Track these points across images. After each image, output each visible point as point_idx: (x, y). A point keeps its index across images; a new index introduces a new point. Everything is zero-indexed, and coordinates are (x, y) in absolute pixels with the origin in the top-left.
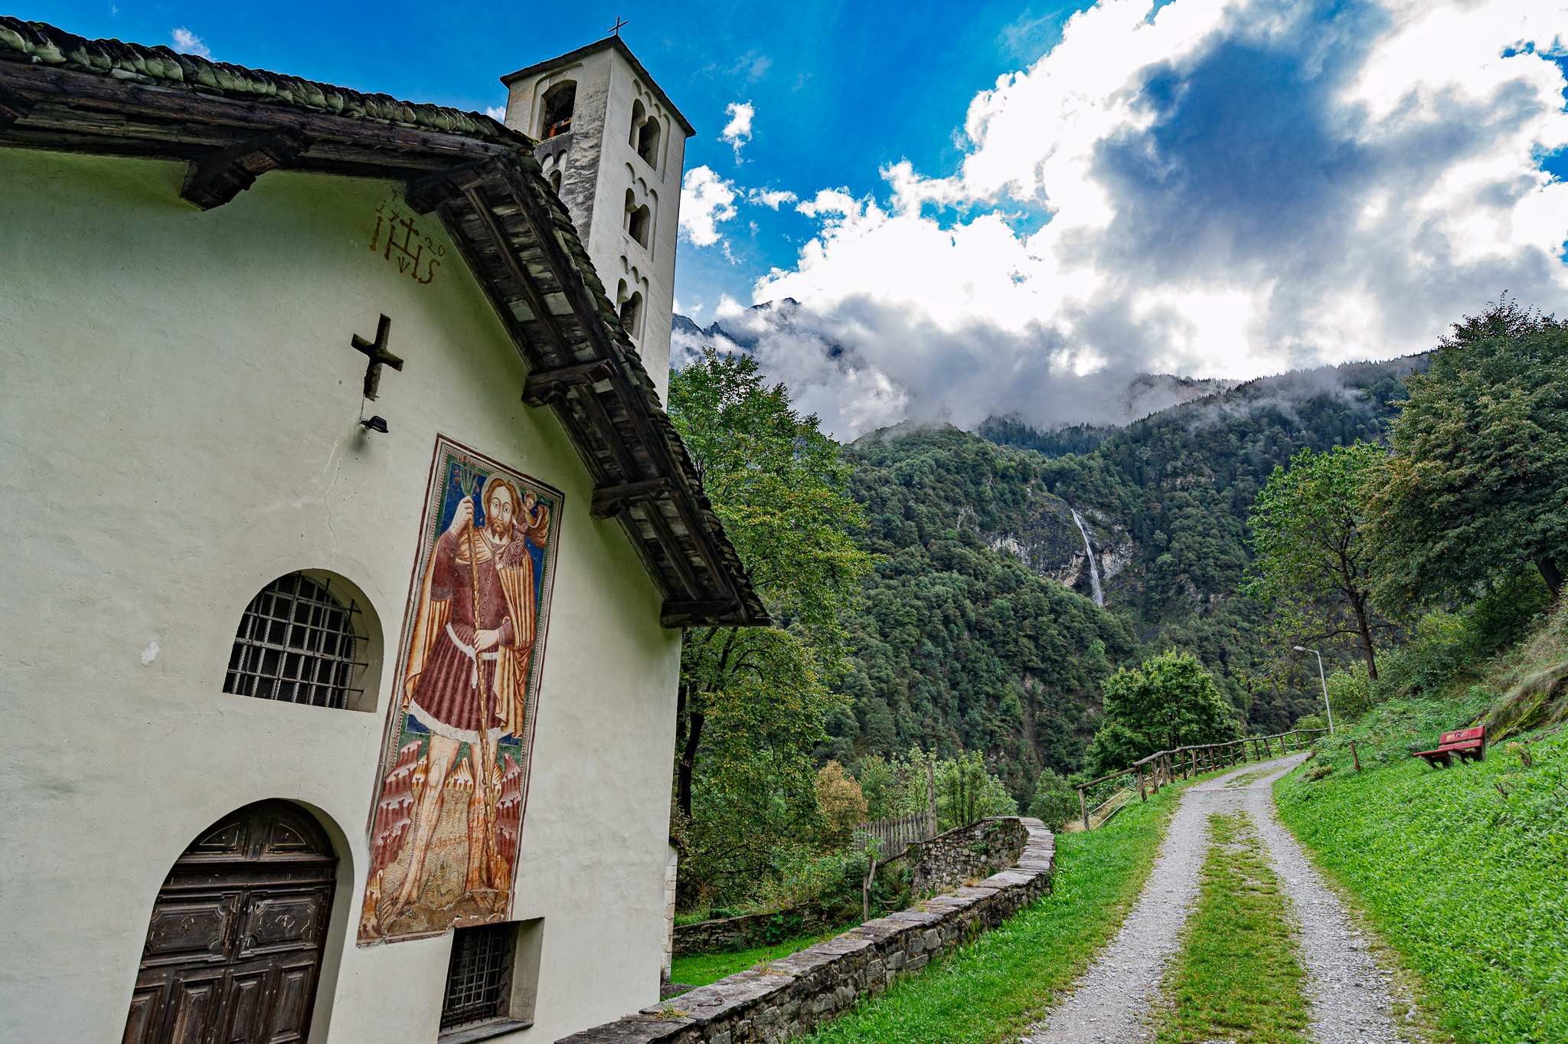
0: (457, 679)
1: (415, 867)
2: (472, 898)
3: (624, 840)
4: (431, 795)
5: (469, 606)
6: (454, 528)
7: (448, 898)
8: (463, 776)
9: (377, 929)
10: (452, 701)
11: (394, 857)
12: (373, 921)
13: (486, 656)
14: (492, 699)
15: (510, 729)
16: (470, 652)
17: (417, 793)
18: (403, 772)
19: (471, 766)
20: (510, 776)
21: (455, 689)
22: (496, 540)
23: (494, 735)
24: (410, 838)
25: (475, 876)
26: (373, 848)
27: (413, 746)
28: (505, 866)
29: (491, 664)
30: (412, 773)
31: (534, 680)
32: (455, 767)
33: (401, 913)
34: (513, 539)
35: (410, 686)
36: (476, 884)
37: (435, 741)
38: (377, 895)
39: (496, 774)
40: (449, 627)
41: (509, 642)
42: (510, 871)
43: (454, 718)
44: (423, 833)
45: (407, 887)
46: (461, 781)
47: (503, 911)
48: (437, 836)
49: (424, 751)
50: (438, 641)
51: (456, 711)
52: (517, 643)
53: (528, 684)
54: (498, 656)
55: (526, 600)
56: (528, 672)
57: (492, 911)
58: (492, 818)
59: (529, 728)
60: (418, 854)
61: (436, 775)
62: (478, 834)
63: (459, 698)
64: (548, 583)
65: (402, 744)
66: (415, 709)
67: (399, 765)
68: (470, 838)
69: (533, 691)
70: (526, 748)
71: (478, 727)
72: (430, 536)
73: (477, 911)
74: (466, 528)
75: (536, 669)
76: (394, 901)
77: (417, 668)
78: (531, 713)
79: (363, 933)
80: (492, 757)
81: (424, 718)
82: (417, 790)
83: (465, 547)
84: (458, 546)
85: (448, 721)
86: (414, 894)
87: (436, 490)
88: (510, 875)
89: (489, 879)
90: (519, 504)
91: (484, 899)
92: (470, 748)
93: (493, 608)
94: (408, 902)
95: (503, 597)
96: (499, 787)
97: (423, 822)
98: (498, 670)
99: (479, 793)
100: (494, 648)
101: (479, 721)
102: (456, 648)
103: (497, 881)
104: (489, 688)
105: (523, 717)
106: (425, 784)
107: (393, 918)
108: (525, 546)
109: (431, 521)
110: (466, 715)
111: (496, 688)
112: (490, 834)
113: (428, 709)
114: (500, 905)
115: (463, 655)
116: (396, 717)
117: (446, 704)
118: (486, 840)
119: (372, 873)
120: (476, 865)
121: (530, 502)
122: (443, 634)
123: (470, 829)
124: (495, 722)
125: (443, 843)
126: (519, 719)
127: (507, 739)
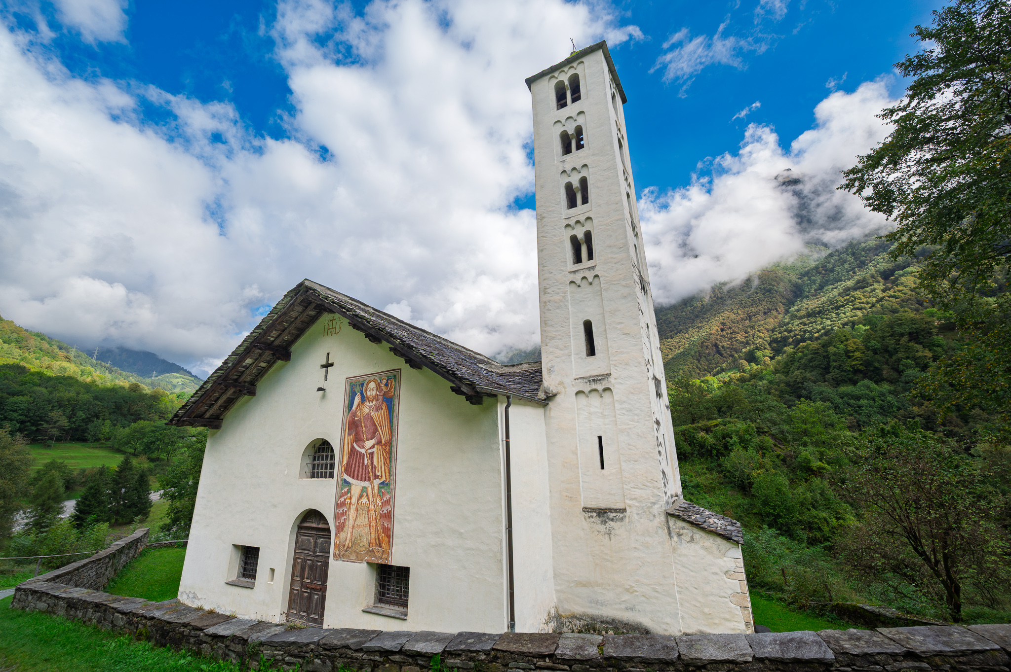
0: (359, 463)
1: (349, 534)
4: (353, 508)
5: (361, 434)
6: (354, 408)
7: (363, 549)
10: (358, 471)
11: (342, 530)
13: (370, 451)
14: (374, 468)
15: (384, 479)
16: (363, 451)
17: (348, 507)
18: (342, 499)
19: (367, 496)
21: (359, 467)
22: (370, 404)
23: (377, 482)
24: (347, 523)
25: (373, 541)
26: (336, 526)
28: (386, 539)
29: (372, 454)
32: (361, 496)
33: (347, 551)
34: (378, 400)
35: (343, 469)
36: (374, 545)
37: (353, 487)
39: (378, 499)
40: (355, 444)
41: (379, 442)
42: (389, 542)
43: (360, 477)
44: (351, 522)
45: (348, 541)
48: (356, 523)
50: (351, 450)
51: (360, 475)
52: (383, 442)
53: (390, 458)
54: (375, 450)
56: (390, 453)
58: (378, 517)
60: (350, 530)
61: (354, 500)
62: (373, 524)
63: (361, 470)
65: (342, 489)
66: (346, 477)
68: (370, 525)
70: (392, 488)
73: (375, 557)
74: (359, 405)
76: (344, 546)
77: (345, 462)
79: (335, 556)
80: (376, 492)
81: (349, 479)
83: (358, 413)
85: (357, 479)
86: (350, 545)
87: (347, 397)
89: (380, 544)
90: (379, 385)
92: (367, 489)
93: (371, 431)
94: (348, 547)
95: (375, 425)
96: (380, 504)
97: (351, 518)
98: (376, 455)
99: (372, 507)
100: (373, 447)
101: (369, 477)
102: (358, 451)
103: (383, 545)
104: (372, 463)
105: (389, 473)
106: (350, 503)
107: (344, 553)
108: (383, 401)
110: (364, 476)
111: (375, 463)
112: (378, 524)
113: (350, 476)
115: (361, 453)
117: (356, 473)
119: (336, 535)
120: (373, 537)
121: (384, 381)
122: (353, 447)
123: (369, 521)
124: (376, 477)
126: (387, 474)
127: (383, 483)
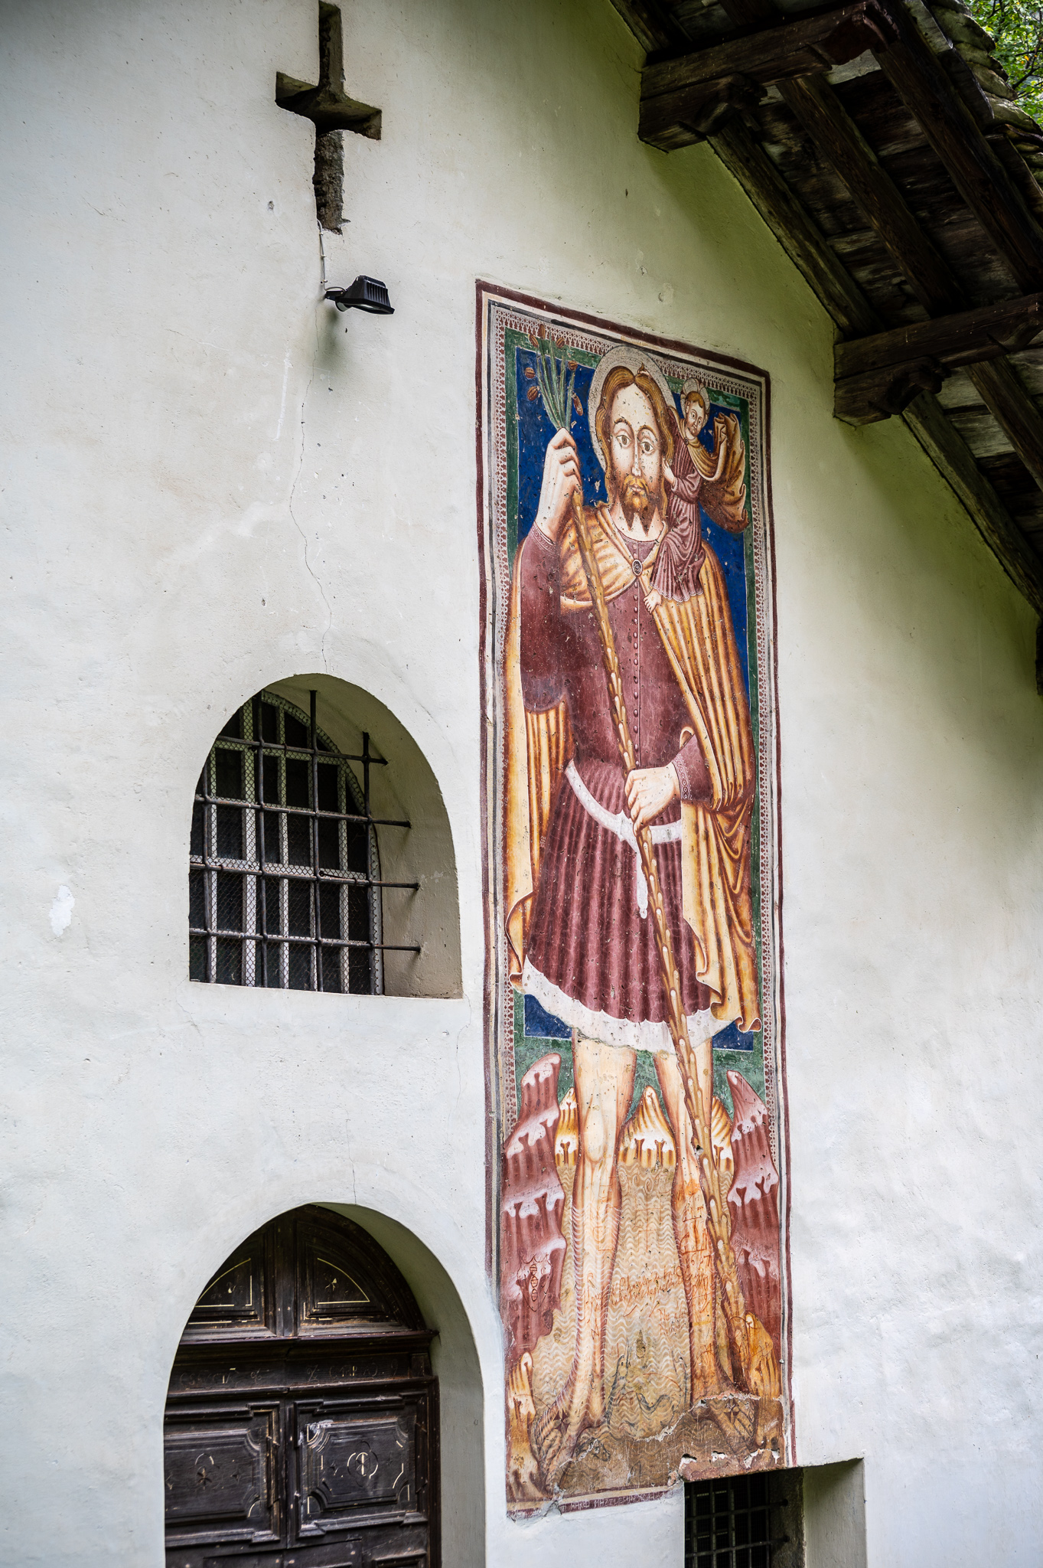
0: (606, 900)
1: (588, 1346)
2: (708, 1416)
3: (1016, 1270)
4: (596, 1180)
5: (604, 711)
6: (546, 520)
7: (660, 1415)
8: (652, 1133)
9: (540, 1481)
10: (604, 954)
11: (547, 1324)
12: (529, 1466)
13: (658, 834)
14: (683, 940)
15: (732, 1012)
16: (621, 827)
17: (567, 1178)
18: (534, 1131)
19: (665, 1107)
20: (748, 1126)
21: (605, 925)
22: (637, 533)
23: (701, 1026)
24: (569, 1281)
25: (707, 1363)
26: (503, 1305)
27: (544, 1068)
28: (765, 1340)
29: (669, 852)
30: (552, 1132)
31: (766, 882)
32: (633, 1112)
33: (578, 1448)
34: (671, 522)
35: (517, 928)
36: (713, 1382)
37: (585, 1053)
38: (527, 1408)
39: (718, 1124)
40: (572, 772)
41: (700, 791)
42: (777, 1352)
43: (614, 994)
44: (593, 1268)
45: (581, 1389)
46: (649, 1145)
47: (776, 1445)
48: (620, 1273)
49: (565, 1079)
50: (557, 812)
51: (615, 977)
52: (718, 794)
53: (753, 892)
54: (680, 831)
55: (721, 677)
56: (751, 864)
57: (753, 1445)
58: (723, 1229)
59: (770, 1005)
60: (590, 1317)
61: (598, 1134)
62: (700, 1267)
63: (616, 945)
64: (765, 623)
65: (521, 1065)
66: (536, 983)
67: (525, 1114)
68: (685, 1278)
69: (767, 910)
70: (772, 1057)
71: (666, 1014)
72: (498, 548)
73: (723, 1443)
74: (568, 513)
75: (768, 852)
76: (562, 1421)
77: (523, 885)
78: (770, 966)
79: (515, 1489)
80: (704, 1082)
81: (557, 1002)
82: (567, 1170)
83: (574, 564)
84: (560, 563)
85: (603, 1005)
86: (597, 1407)
87: (495, 431)
88: (779, 1361)
89: (737, 1370)
90: (672, 425)
91: (733, 1415)
92: (656, 1064)
93: (654, 709)
94: (587, 1424)
95: (671, 677)
96: (727, 1153)
97: (589, 1245)
98: (687, 865)
99: (690, 1172)
100: (670, 813)
101: (664, 997)
102: (593, 824)
103: (754, 1376)
104: (675, 914)
105: (756, 978)
106: (580, 1156)
107: (564, 1458)
108: (702, 536)
109: (497, 514)
110: (636, 985)
111: (689, 913)
112: (725, 1268)
113: (559, 979)
114: (767, 1429)
115: (610, 838)
116: (501, 1003)
117: (592, 963)
118: (717, 1277)
119: (512, 1361)
120: (707, 1338)
121: (696, 412)
122: (562, 792)
123: (682, 1253)
124: (699, 996)
125: (634, 1291)
126: (748, 984)
127: (728, 1036)
